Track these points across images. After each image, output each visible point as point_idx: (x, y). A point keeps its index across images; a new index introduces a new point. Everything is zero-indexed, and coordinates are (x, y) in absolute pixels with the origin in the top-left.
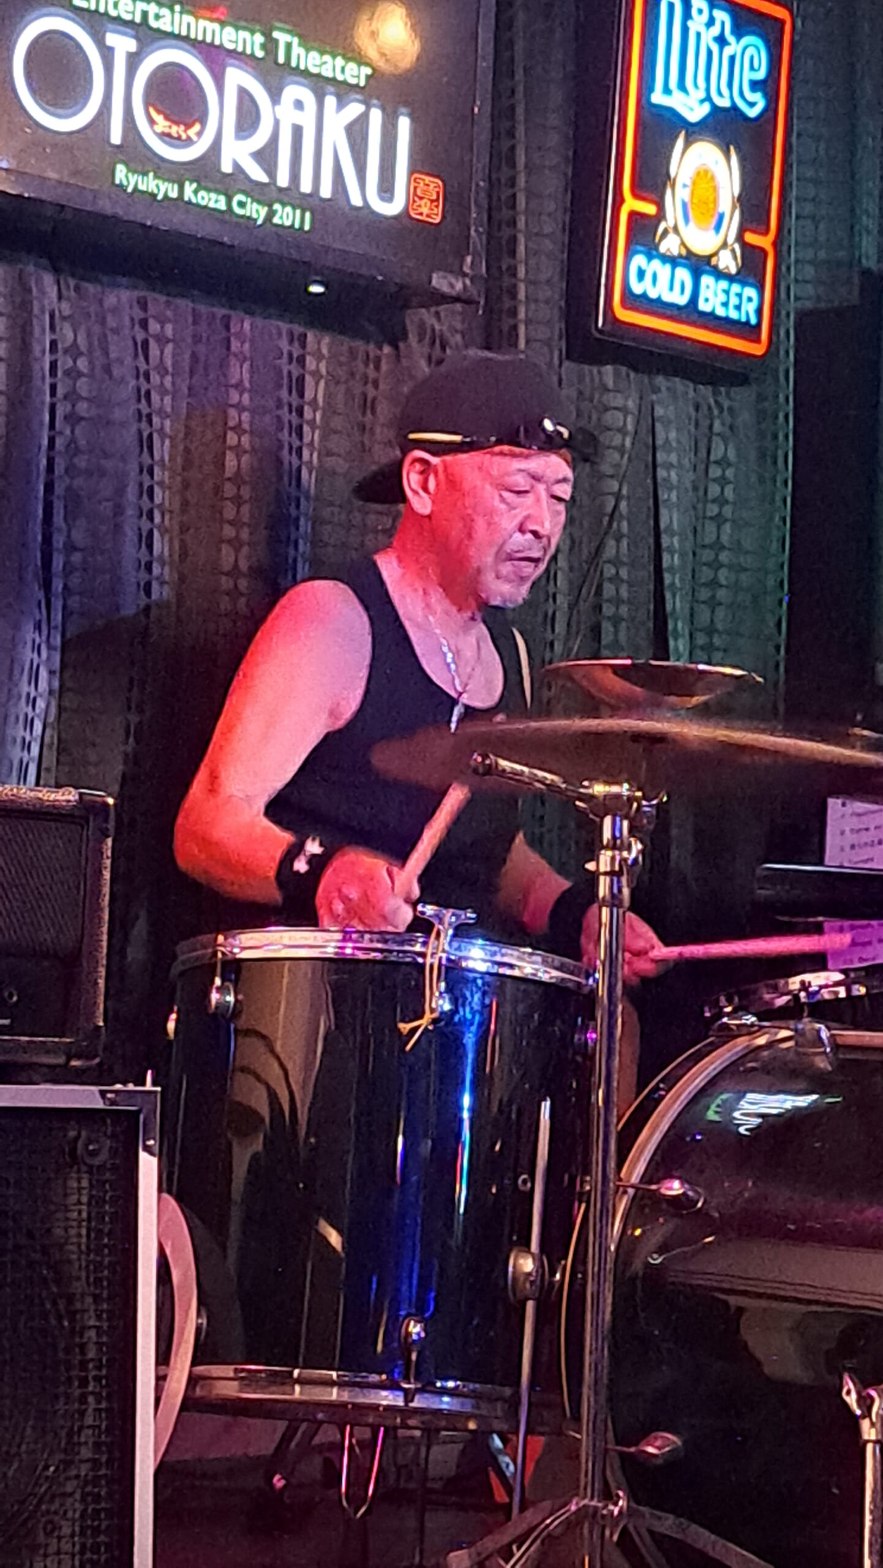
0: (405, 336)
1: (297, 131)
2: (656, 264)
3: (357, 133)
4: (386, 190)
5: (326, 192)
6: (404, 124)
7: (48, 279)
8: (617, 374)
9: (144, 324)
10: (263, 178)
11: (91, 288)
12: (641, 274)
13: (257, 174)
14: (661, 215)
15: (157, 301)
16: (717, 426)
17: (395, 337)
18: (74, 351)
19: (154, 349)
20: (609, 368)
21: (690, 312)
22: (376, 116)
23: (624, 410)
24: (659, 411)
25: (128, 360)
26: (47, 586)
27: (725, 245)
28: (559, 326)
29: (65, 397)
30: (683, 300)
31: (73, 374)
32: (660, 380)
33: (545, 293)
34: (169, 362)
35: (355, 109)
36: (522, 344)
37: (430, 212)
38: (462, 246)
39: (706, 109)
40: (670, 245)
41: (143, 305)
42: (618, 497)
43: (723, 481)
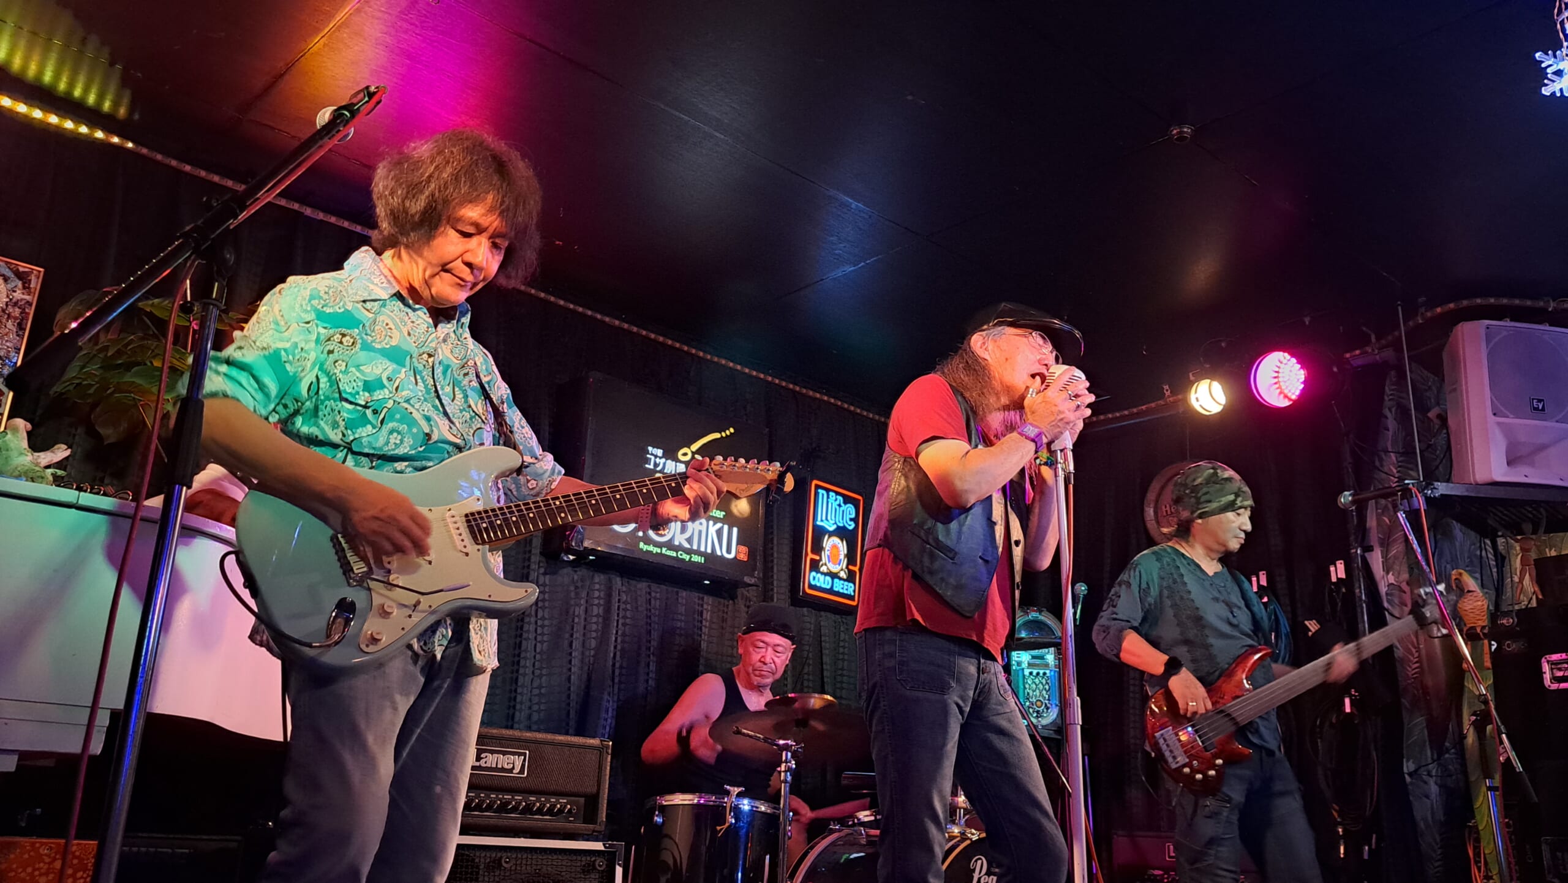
0: (737, 597)
1: (700, 532)
2: (819, 575)
3: (719, 533)
4: (729, 551)
5: (709, 551)
6: (735, 530)
7: (618, 579)
8: (808, 611)
9: (650, 594)
10: (688, 546)
11: (633, 582)
12: (814, 578)
13: (687, 545)
14: (821, 560)
15: (654, 586)
16: (842, 629)
17: (733, 597)
18: (625, 603)
19: (653, 602)
20: (805, 609)
21: (831, 591)
22: (726, 527)
23: (810, 623)
24: (822, 623)
25: (644, 605)
26: (613, 680)
27: (842, 570)
28: (788, 594)
29: (623, 617)
30: (828, 587)
31: (625, 610)
32: (823, 613)
33: (784, 584)
34: (658, 606)
35: (719, 525)
36: (775, 600)
37: (743, 557)
38: (754, 569)
39: (834, 527)
40: (824, 569)
41: (649, 587)
42: (808, 651)
43: (844, 647)
